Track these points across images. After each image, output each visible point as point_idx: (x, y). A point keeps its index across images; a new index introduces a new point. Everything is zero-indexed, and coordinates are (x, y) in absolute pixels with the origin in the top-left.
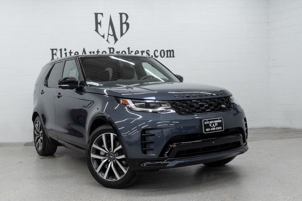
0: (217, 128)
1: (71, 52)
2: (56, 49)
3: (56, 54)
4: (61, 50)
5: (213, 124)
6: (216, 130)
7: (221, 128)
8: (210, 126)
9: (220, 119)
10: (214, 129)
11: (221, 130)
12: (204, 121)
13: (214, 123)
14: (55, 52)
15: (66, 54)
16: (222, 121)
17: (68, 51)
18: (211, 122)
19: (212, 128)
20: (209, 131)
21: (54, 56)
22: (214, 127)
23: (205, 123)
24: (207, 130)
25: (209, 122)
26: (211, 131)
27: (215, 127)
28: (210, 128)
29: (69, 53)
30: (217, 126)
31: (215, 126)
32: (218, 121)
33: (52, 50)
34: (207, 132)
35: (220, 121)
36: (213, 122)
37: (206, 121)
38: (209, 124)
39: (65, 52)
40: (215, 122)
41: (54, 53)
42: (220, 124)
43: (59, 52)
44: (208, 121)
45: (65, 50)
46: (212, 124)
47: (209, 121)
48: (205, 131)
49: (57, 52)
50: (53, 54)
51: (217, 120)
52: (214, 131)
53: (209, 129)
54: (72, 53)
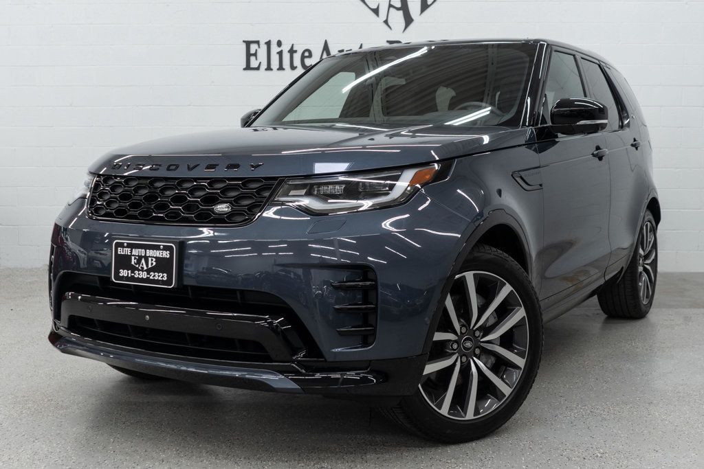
0: (153, 276)
1: (294, 49)
2: (257, 42)
3: (255, 55)
4: (268, 44)
5: (143, 261)
6: (147, 280)
7: (165, 279)
8: (133, 263)
9: (166, 248)
10: (144, 275)
11: (163, 282)
12: (118, 245)
13: (146, 258)
14: (253, 48)
15: (280, 53)
16: (171, 254)
17: (285, 48)
18: (136, 252)
19: (139, 270)
20: (127, 278)
21: (253, 58)
22: (142, 270)
23: (120, 251)
24: (124, 273)
25: (131, 252)
26: (132, 279)
27: (148, 271)
28: (133, 269)
29: (289, 52)
30: (154, 269)
31: (147, 265)
32: (158, 254)
33: (248, 44)
34: (122, 278)
35: (166, 254)
36: (142, 252)
37: (121, 245)
38: (128, 257)
39: (279, 49)
40: (150, 253)
41: (252, 51)
42: (162, 265)
43: (264, 48)
44: (129, 246)
45: (279, 44)
46: (139, 258)
47: (131, 246)
48: (117, 277)
49: (259, 51)
50: (249, 55)
51: (157, 248)
52: (142, 280)
53: (130, 272)
54: (296, 51)
